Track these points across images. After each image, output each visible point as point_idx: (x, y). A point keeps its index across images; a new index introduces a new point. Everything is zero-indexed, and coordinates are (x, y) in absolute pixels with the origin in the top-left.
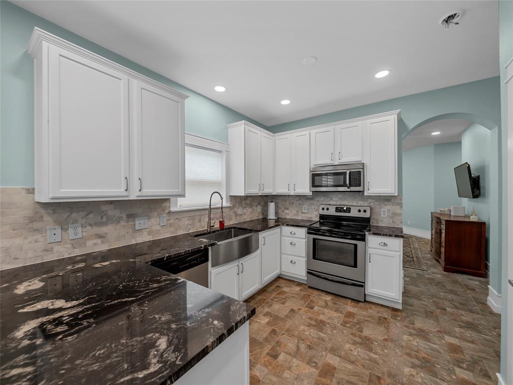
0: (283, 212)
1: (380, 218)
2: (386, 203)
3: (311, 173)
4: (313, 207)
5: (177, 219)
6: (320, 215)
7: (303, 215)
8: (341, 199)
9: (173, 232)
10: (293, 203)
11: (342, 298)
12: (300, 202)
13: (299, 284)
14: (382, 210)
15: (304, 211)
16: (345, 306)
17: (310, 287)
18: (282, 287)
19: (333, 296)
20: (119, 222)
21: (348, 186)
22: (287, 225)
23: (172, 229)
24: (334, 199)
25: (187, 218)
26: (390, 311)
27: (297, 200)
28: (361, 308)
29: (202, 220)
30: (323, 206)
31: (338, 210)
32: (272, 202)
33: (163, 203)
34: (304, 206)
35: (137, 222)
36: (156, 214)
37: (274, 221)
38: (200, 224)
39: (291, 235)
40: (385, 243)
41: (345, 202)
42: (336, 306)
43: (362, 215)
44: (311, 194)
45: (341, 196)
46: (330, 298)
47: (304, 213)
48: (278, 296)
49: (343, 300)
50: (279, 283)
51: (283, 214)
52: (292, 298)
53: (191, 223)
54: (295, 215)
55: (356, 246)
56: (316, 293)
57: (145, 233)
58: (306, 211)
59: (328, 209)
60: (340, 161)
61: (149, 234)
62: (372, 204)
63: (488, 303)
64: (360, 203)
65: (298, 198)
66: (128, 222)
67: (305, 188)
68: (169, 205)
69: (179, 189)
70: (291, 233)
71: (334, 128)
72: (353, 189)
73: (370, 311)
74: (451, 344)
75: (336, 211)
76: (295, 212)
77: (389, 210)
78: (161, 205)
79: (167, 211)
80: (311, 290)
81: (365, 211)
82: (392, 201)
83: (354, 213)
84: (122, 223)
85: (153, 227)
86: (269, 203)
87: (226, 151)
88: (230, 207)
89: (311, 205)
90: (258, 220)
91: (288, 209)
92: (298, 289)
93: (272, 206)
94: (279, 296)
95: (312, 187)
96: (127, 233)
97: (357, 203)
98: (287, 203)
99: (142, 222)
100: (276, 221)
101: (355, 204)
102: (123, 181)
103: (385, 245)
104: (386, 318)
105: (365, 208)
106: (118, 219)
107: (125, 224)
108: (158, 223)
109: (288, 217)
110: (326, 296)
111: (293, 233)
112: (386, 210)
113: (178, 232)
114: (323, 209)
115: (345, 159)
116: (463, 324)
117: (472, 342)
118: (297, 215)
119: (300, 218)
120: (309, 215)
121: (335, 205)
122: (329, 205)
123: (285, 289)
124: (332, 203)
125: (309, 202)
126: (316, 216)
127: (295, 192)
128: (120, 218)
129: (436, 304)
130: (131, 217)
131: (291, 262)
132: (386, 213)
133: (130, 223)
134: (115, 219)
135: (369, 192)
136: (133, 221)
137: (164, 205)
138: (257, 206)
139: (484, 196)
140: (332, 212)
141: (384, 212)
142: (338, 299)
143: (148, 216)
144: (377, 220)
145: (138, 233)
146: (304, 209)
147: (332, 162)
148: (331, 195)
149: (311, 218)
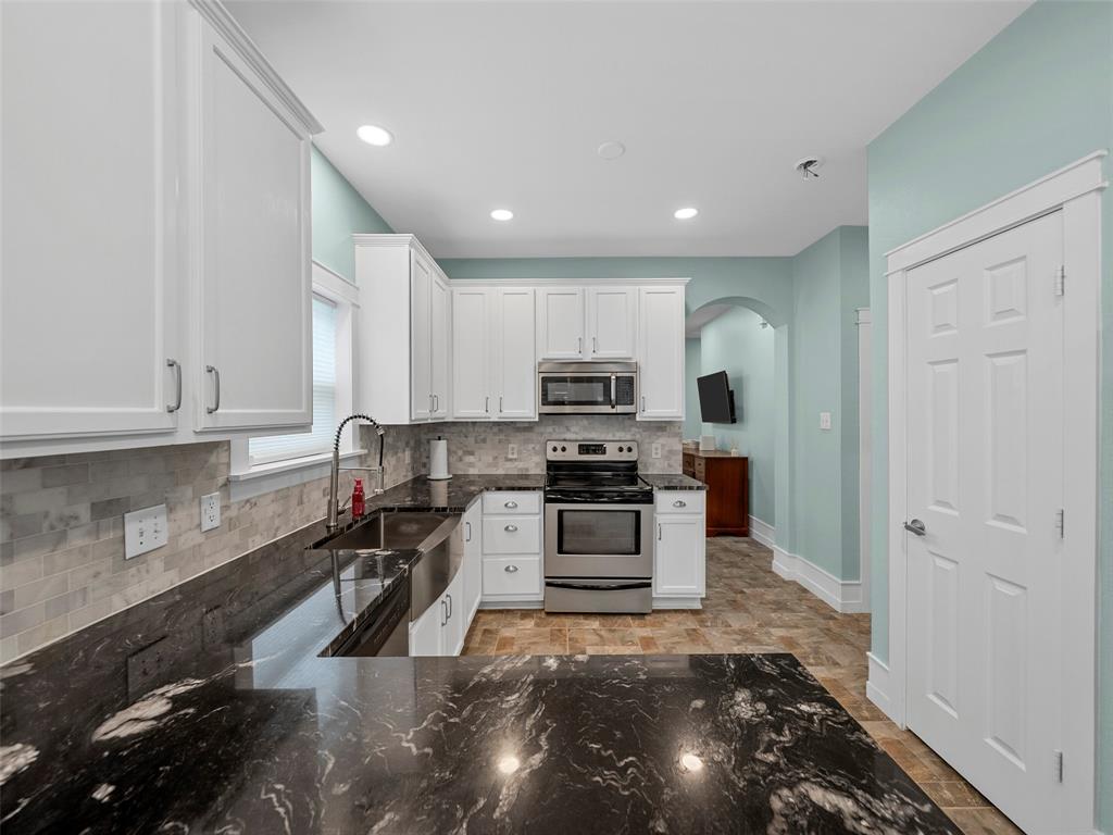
0: (461, 460)
1: (651, 460)
2: (659, 434)
3: (542, 375)
4: (531, 446)
5: (248, 501)
6: (548, 461)
7: (509, 464)
8: (585, 429)
9: (237, 547)
10: (484, 441)
11: (616, 618)
12: (502, 437)
13: (526, 614)
14: (654, 445)
15: (510, 456)
16: (631, 630)
17: (548, 614)
18: (497, 631)
19: (599, 618)
20: (62, 537)
21: (614, 402)
22: (499, 489)
23: (235, 536)
24: (573, 429)
25: (271, 497)
26: (691, 617)
27: (495, 434)
28: (653, 625)
29: (305, 500)
30: (555, 444)
31: (584, 449)
32: (439, 439)
33: (211, 452)
34: (511, 446)
35: (132, 528)
36: (189, 492)
37: (445, 483)
38: (301, 511)
39: (506, 510)
40: (681, 502)
41: (594, 435)
42: (617, 635)
43: (625, 457)
44: (537, 420)
45: (585, 422)
46: (597, 623)
47: (511, 460)
48: (502, 651)
49: (620, 620)
50: (484, 624)
51: (460, 465)
52: (533, 647)
53: (280, 510)
54: (489, 465)
55: (638, 514)
56: (568, 622)
57: (157, 564)
58: (515, 456)
59: (564, 449)
60: (595, 355)
61: (168, 566)
62: (638, 436)
63: (773, 570)
64: (619, 435)
65: (496, 429)
66: (96, 532)
67: (526, 407)
68: (225, 460)
69: (300, 408)
70: (506, 505)
71: (584, 290)
72: (620, 409)
73: (667, 625)
74: (782, 638)
75: (580, 453)
76: (490, 459)
77: (663, 445)
78: (206, 462)
79: (221, 480)
80: (555, 620)
81: (630, 450)
82: (668, 428)
83: (612, 454)
84: (77, 540)
85: (182, 539)
86: (433, 442)
87: (354, 305)
88: (360, 456)
89: (527, 441)
90: (405, 484)
91: (472, 453)
92: (530, 624)
93: (440, 449)
94: (504, 651)
95: (543, 404)
96: (96, 575)
97: (614, 436)
98: (471, 440)
99: (148, 525)
100: (449, 484)
101: (610, 437)
102: (160, 375)
103: (682, 504)
104: (694, 630)
105: (629, 444)
106: (61, 527)
107: (87, 541)
108: (196, 522)
109: (472, 471)
110: (587, 622)
111: (510, 504)
112: (659, 446)
113: (251, 545)
114: (555, 449)
115: (605, 353)
116: (774, 607)
117: (797, 627)
118: (495, 465)
119: (501, 471)
120: (521, 465)
121: (577, 441)
122: (565, 440)
123: (507, 633)
124: (569, 436)
125: (521, 436)
126: (537, 464)
127: (502, 415)
128: (69, 521)
129: (730, 587)
130: (111, 511)
131: (507, 569)
132: (659, 451)
133: (104, 537)
134: (46, 525)
135: (645, 414)
136: (115, 527)
137: (213, 459)
138: (404, 451)
139: (742, 420)
140: (573, 454)
141: (656, 449)
142: (611, 620)
143: (165, 500)
144: (645, 466)
145: (133, 570)
146: (510, 452)
147: (580, 356)
148: (567, 421)
149: (527, 470)
